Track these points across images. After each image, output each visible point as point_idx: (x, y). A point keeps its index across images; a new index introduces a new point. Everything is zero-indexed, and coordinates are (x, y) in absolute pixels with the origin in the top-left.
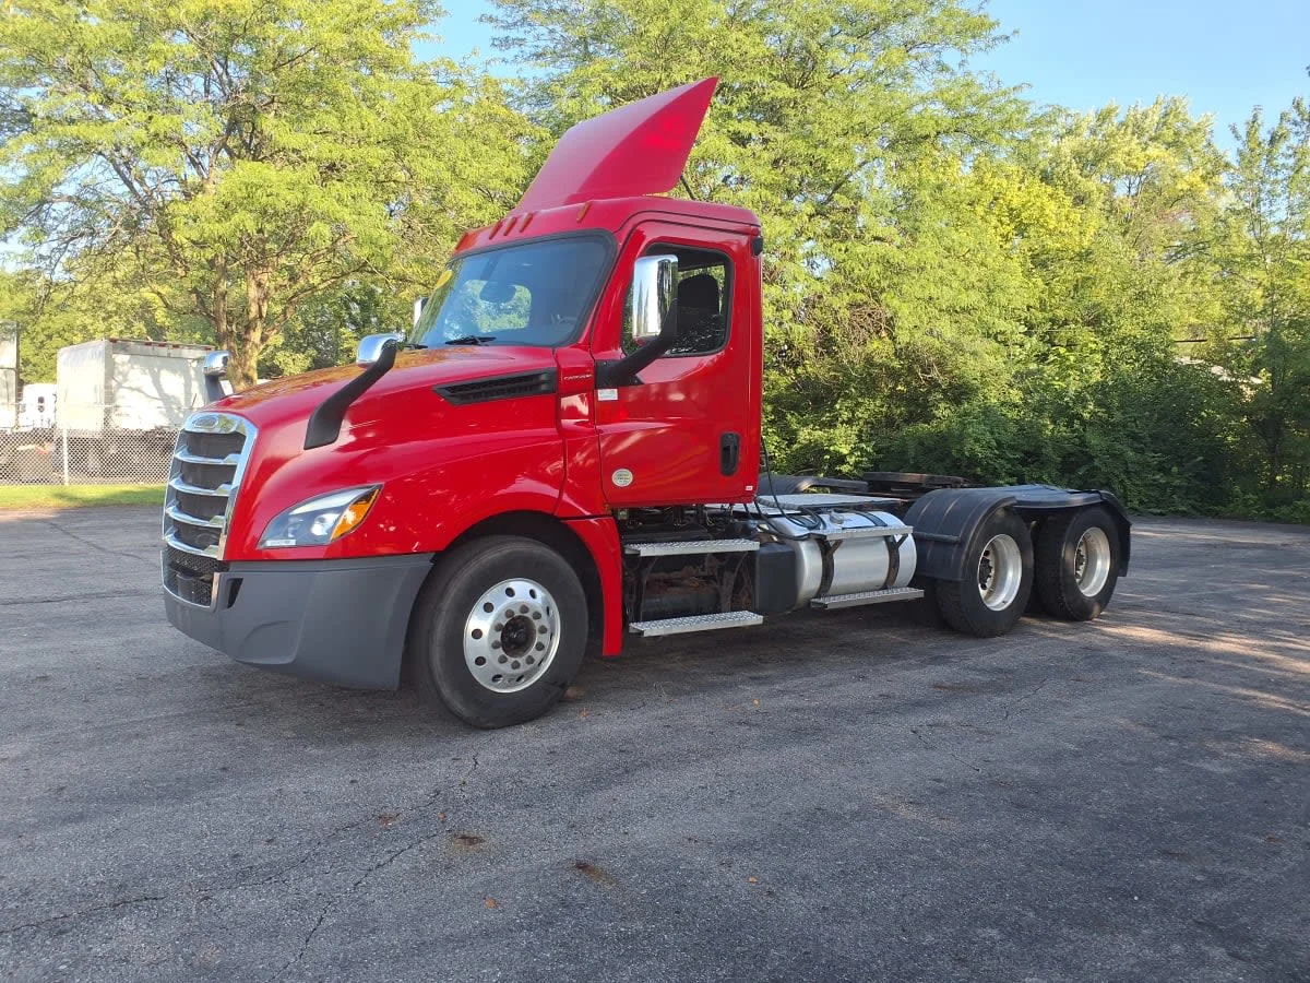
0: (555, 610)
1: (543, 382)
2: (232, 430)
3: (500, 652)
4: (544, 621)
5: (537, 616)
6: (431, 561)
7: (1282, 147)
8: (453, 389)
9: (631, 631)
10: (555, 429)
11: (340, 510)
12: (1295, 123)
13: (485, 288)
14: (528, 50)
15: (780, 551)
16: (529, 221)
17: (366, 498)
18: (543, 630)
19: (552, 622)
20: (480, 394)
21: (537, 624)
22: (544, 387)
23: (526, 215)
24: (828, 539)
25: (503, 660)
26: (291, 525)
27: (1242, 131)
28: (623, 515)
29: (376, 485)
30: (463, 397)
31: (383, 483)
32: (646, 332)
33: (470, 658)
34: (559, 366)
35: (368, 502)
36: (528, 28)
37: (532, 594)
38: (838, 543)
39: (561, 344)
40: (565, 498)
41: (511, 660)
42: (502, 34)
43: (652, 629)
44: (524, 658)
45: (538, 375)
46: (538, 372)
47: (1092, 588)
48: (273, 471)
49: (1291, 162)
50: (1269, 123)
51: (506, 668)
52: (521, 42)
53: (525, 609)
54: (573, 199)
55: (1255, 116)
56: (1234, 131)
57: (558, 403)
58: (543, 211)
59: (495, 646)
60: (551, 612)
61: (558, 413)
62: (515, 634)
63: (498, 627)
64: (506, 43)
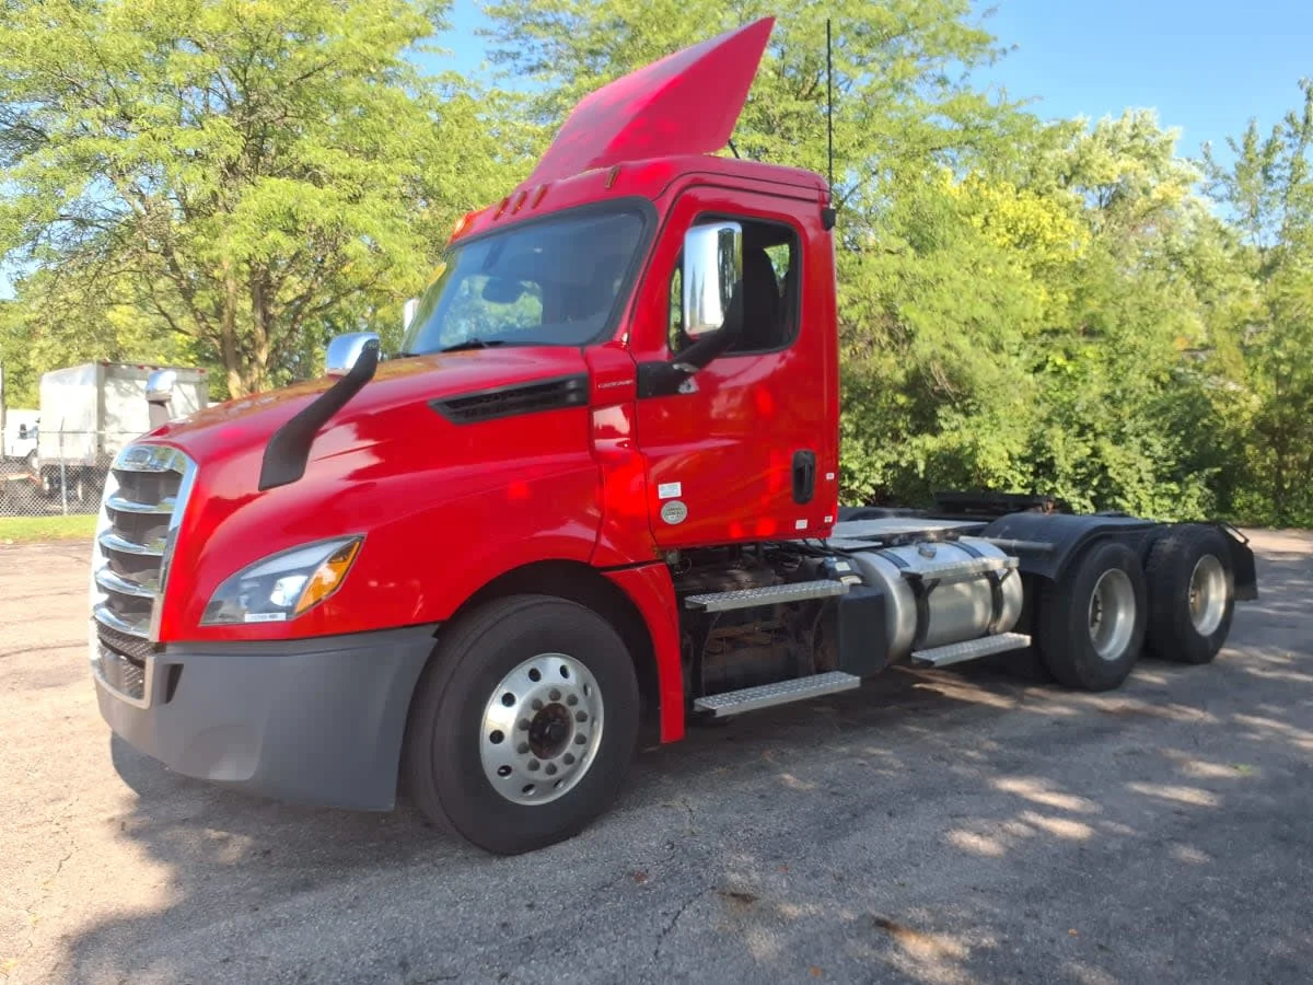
0: (595, 689)
1: (572, 391)
2: (167, 466)
3: (531, 756)
4: (582, 706)
5: (573, 701)
6: (435, 636)
7: (1277, 158)
8: (453, 404)
9: (697, 709)
10: (588, 453)
11: (308, 571)
12: (1289, 135)
13: (489, 284)
14: (521, 63)
15: (866, 595)
16: (544, 193)
17: (343, 553)
18: (582, 718)
19: (593, 708)
20: (474, 413)
21: (573, 711)
22: (573, 398)
23: (538, 188)
24: (924, 578)
25: (534, 766)
26: (245, 593)
27: (1240, 144)
28: (673, 557)
29: (356, 537)
30: (467, 414)
31: (364, 533)
32: (702, 322)
33: (490, 769)
34: (590, 369)
35: (345, 560)
36: (522, 41)
37: (564, 672)
38: (936, 583)
39: (592, 341)
40: (605, 542)
41: (544, 763)
42: (496, 47)
43: (723, 705)
44: (561, 756)
45: (564, 383)
46: (560, 378)
47: (1207, 625)
48: (222, 518)
49: (1287, 173)
50: (1263, 136)
51: (540, 776)
52: (515, 56)
53: (555, 694)
54: (596, 163)
55: (1251, 129)
56: (1231, 142)
57: (590, 419)
58: (560, 182)
59: (522, 750)
60: (589, 690)
61: (592, 433)
62: (546, 728)
63: (522, 725)
64: (502, 56)
